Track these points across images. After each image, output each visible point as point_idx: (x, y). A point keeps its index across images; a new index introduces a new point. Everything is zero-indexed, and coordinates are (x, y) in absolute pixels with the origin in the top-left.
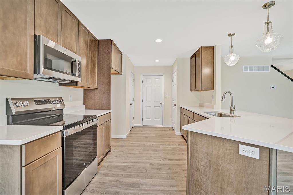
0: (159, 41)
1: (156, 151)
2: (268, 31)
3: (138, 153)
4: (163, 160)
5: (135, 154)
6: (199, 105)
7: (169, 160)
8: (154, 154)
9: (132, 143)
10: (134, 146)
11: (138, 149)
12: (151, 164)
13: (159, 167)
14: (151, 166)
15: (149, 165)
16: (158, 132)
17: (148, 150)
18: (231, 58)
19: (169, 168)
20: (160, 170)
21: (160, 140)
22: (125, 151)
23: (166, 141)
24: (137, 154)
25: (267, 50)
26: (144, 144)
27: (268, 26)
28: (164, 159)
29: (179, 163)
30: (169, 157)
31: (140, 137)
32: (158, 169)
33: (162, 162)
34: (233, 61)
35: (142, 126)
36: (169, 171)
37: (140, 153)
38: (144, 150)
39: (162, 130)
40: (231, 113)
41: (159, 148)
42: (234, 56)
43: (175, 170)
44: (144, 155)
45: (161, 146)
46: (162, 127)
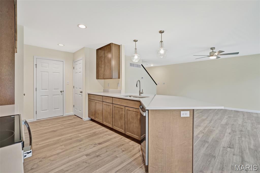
0: (82, 26)
1: (80, 141)
2: (162, 47)
3: (60, 151)
4: (94, 147)
5: (58, 154)
6: (102, 91)
7: (99, 144)
8: (81, 145)
9: (40, 144)
10: (48, 146)
11: (57, 147)
12: (87, 155)
13: (97, 154)
14: (89, 157)
15: (85, 157)
16: (64, 122)
17: (71, 144)
18: (135, 57)
19: (106, 151)
20: (100, 156)
21: (74, 130)
22: (39, 157)
23: (81, 128)
24: (61, 153)
25: (162, 57)
26: (60, 139)
27: (161, 43)
28: (95, 145)
29: (110, 143)
30: (97, 142)
31: (46, 133)
32: (98, 156)
33: (95, 149)
34: (136, 59)
35: (35, 120)
36: (108, 153)
37: (63, 150)
38: (65, 145)
39: (67, 120)
40: (140, 95)
41: (80, 138)
42: (137, 56)
43: (112, 150)
44: (71, 150)
45: (80, 135)
46: (63, 117)
